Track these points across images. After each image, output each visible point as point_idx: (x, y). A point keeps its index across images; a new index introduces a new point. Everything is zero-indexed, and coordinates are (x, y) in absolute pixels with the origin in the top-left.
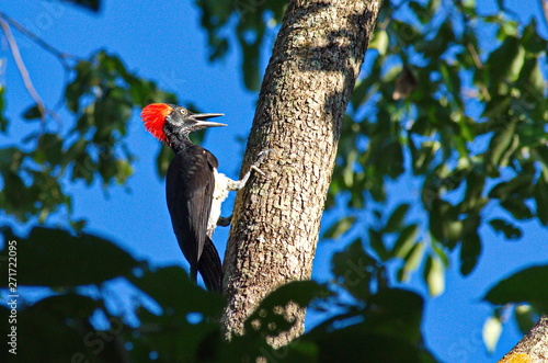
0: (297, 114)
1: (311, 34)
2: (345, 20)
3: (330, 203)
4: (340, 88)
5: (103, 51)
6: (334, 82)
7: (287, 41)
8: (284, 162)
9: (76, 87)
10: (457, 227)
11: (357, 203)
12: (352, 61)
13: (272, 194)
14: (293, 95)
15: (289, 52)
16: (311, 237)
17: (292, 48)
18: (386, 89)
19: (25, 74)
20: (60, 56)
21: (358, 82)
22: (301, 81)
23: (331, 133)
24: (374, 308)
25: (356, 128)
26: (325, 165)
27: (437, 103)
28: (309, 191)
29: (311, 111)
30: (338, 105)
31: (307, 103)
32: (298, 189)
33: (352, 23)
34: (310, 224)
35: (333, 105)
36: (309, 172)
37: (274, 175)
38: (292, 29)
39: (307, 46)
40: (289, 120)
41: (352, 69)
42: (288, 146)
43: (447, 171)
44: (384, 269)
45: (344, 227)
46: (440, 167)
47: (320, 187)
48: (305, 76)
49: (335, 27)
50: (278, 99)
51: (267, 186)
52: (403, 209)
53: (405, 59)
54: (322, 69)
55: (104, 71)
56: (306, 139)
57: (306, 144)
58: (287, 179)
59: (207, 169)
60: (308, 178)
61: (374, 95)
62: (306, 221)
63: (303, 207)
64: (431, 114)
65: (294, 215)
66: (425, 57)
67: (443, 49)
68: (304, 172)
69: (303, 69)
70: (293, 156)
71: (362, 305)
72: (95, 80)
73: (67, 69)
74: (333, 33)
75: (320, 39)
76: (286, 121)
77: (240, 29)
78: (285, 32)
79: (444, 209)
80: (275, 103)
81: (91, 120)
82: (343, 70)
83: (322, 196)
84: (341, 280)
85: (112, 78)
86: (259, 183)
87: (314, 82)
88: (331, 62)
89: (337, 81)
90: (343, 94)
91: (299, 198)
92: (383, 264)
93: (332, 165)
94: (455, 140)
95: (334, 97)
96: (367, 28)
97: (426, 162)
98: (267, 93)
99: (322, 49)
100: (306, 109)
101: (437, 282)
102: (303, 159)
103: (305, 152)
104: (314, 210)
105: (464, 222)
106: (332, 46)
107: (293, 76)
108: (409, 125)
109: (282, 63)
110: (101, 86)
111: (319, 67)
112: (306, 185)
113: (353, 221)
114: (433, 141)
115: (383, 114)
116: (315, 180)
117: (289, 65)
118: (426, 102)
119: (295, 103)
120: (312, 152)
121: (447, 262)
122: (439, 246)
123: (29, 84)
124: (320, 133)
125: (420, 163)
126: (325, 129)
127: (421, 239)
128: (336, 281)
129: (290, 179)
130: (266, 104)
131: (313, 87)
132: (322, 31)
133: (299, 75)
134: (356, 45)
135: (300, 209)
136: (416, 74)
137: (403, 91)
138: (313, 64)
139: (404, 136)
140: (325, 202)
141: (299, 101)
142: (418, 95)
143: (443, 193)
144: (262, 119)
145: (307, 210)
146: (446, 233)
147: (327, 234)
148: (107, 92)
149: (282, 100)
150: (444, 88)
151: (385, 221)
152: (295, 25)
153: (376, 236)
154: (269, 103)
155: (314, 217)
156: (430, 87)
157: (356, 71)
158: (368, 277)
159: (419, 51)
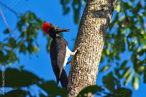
0: (91, 32)
1: (96, 6)
2: (107, 2)
3: (102, 60)
4: (105, 23)
5: (29, 11)
6: (103, 21)
7: (88, 8)
8: (87, 47)
9: (21, 23)
10: (142, 68)
11: (111, 60)
12: (109, 15)
13: (83, 57)
14: (90, 25)
15: (89, 12)
16: (96, 71)
17: (90, 10)
18: (120, 24)
19: (4, 19)
20: (16, 13)
21: (111, 21)
22: (92, 21)
23: (102, 38)
24: (116, 94)
25: (110, 36)
26: (100, 48)
27: (136, 28)
28: (95, 56)
29: (96, 31)
30: (104, 29)
31: (94, 28)
32: (92, 56)
33: (109, 2)
34: (95, 67)
35: (103, 29)
36: (95, 50)
37: (84, 51)
38: (90, 4)
39: (95, 10)
40: (89, 34)
41: (109, 17)
42: (89, 42)
43: (139, 50)
44: (119, 82)
45: (107, 68)
46: (137, 49)
47: (99, 55)
48: (94, 20)
49: (103, 4)
50: (85, 27)
51: (82, 55)
52: (125, 62)
53: (126, 14)
54: (99, 17)
55: (30, 18)
56: (94, 40)
57: (94, 41)
58: (88, 53)
59: (64, 46)
60: (95, 52)
61: (116, 25)
62: (94, 66)
63: (93, 62)
64: (134, 31)
65: (90, 64)
66: (133, 13)
67: (138, 10)
68: (93, 50)
69: (93, 17)
70: (90, 45)
71: (112, 93)
72: (27, 21)
73: (18, 17)
74: (103, 6)
75: (99, 8)
76: (88, 34)
77: (73, 4)
78: (87, 5)
79: (138, 62)
80: (84, 28)
81: (25, 34)
82: (106, 18)
83: (99, 58)
84: (106, 85)
85: (32, 20)
86: (79, 54)
87: (97, 21)
88: (102, 15)
89: (104, 21)
90: (106, 25)
91: (92, 59)
92: (119, 80)
93: (102, 48)
94: (142, 40)
95: (103, 26)
96: (114, 4)
97: (132, 47)
98: (82, 25)
99: (99, 11)
100: (94, 30)
101: (137, 86)
102: (93, 46)
103: (94, 44)
104: (97, 63)
105: (145, 66)
106: (102, 10)
107: (90, 20)
108: (127, 35)
109: (86, 15)
110: (29, 23)
111: (98, 17)
112: (94, 55)
113: (110, 66)
114: (135, 40)
115: (119, 32)
116: (97, 53)
117: (89, 16)
118: (133, 28)
119: (91, 28)
120: (96, 44)
121: (139, 79)
122: (137, 74)
123: (5, 22)
124: (98, 38)
125: (130, 47)
126: (100, 36)
127: (131, 72)
128: (104, 85)
129: (89, 53)
130: (81, 28)
131: (96, 23)
132: (99, 5)
133: (92, 19)
134: (110, 10)
135: (92, 62)
136: (129, 19)
137: (125, 24)
138: (96, 15)
139: (125, 38)
140: (100, 60)
141: (92, 27)
142: (130, 25)
143: (138, 57)
144: (80, 33)
145: (94, 63)
146: (139, 70)
147: (101, 70)
148: (31, 25)
149: (86, 27)
150: (138, 23)
151: (120, 66)
152: (91, 3)
153: (117, 71)
154: (82, 28)
155: (97, 65)
156: (134, 23)
157: (110, 18)
158: (114, 84)
159: (130, 11)
